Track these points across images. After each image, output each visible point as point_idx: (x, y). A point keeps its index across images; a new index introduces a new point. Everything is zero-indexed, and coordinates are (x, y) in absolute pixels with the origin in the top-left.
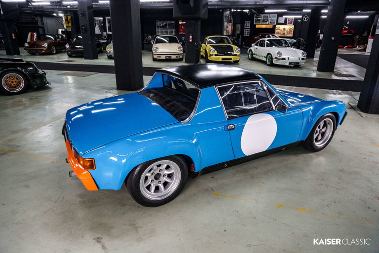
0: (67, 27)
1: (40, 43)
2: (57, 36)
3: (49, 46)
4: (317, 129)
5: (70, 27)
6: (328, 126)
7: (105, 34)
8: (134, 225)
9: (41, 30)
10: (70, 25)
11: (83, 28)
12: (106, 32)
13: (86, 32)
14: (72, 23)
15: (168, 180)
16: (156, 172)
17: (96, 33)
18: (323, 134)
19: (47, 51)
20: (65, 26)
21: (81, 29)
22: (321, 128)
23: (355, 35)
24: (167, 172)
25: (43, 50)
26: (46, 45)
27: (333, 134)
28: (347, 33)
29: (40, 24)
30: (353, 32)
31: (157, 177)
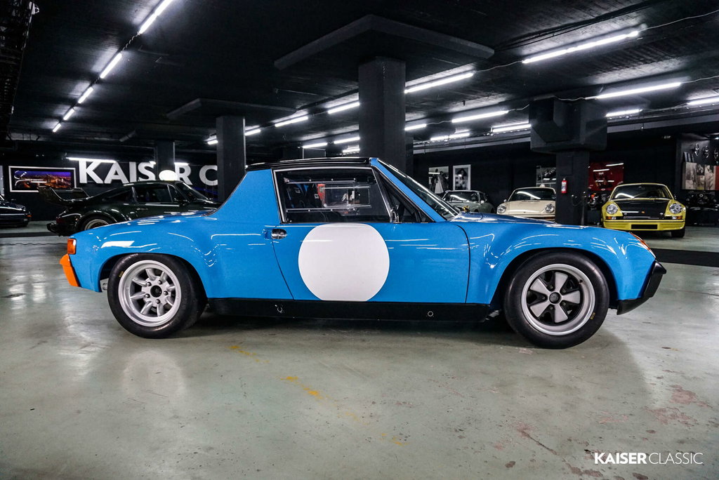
22: (558, 291)
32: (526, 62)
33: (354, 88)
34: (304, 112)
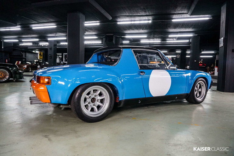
0: (40, 58)
1: (22, 66)
2: (33, 62)
3: (27, 67)
4: (196, 88)
5: (41, 58)
6: (202, 87)
7: (62, 62)
8: (74, 130)
9: (24, 60)
10: (42, 57)
11: (50, 56)
12: (63, 61)
13: (51, 58)
14: (43, 57)
15: (101, 104)
16: (93, 96)
17: (57, 62)
18: (200, 93)
19: (25, 70)
20: (39, 58)
21: (48, 57)
22: (198, 88)
23: (206, 66)
24: (100, 98)
25: (23, 69)
26: (26, 66)
27: (206, 93)
28: (202, 65)
29: (24, 57)
30: (205, 65)
31: (93, 100)
32: (118, 23)
33: (52, 21)
34: (19, 26)
